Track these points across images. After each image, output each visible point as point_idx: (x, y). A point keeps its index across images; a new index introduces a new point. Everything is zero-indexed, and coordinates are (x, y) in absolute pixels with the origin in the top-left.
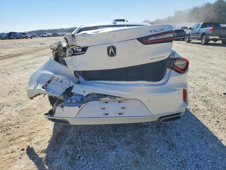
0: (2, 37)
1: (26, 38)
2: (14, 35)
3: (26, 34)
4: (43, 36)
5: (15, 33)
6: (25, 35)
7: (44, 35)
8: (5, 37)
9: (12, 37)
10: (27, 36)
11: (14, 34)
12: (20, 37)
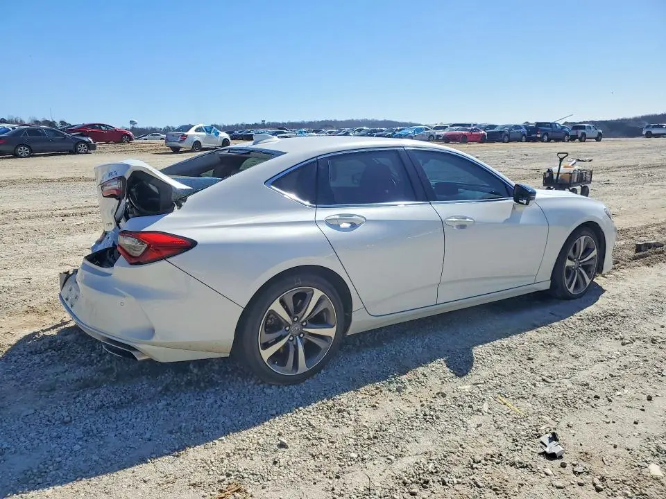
0: (511, 136)
1: (581, 140)
2: (545, 130)
3: (583, 128)
4: (649, 135)
5: (550, 125)
6: (581, 131)
7: (654, 131)
8: (519, 136)
9: (539, 136)
10: (584, 134)
11: (548, 127)
12: (561, 135)
